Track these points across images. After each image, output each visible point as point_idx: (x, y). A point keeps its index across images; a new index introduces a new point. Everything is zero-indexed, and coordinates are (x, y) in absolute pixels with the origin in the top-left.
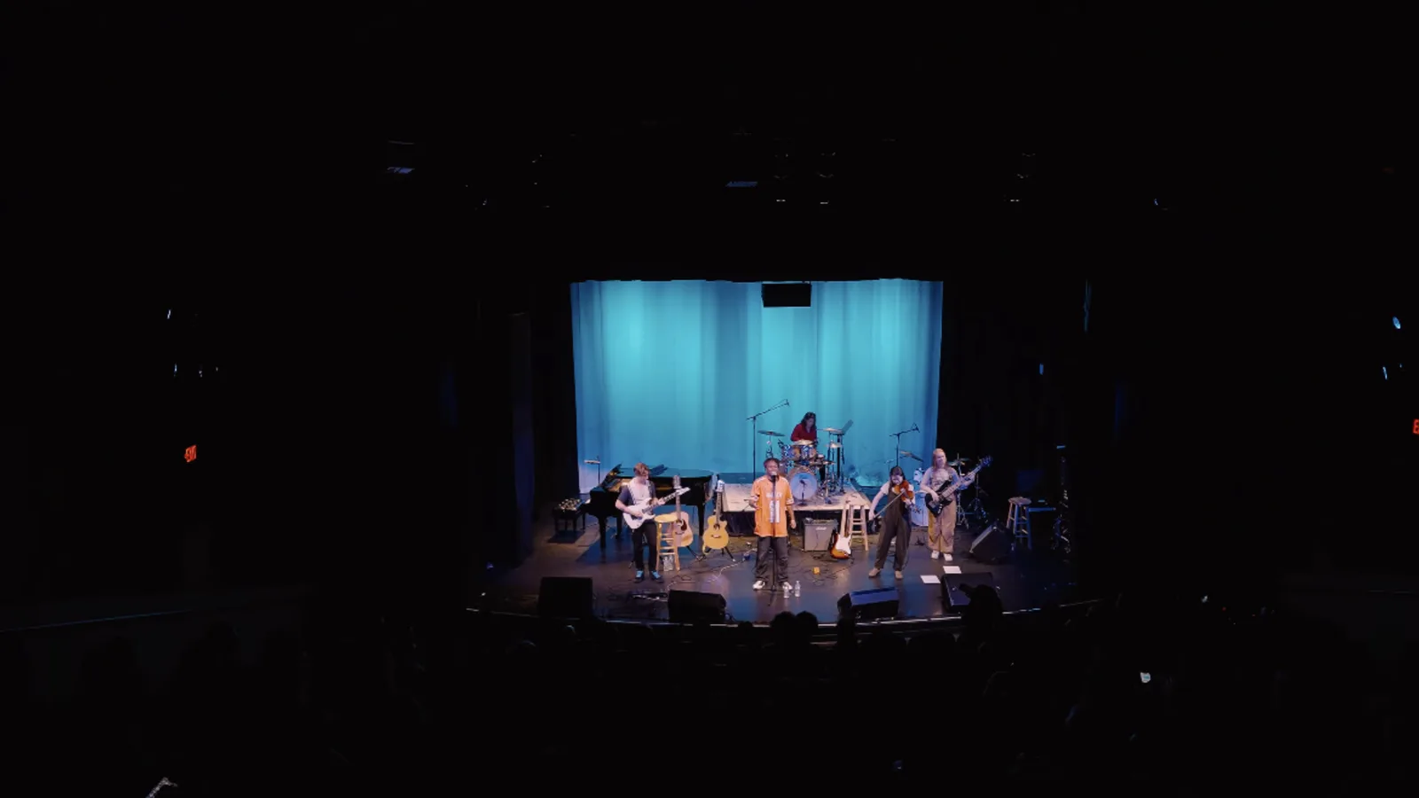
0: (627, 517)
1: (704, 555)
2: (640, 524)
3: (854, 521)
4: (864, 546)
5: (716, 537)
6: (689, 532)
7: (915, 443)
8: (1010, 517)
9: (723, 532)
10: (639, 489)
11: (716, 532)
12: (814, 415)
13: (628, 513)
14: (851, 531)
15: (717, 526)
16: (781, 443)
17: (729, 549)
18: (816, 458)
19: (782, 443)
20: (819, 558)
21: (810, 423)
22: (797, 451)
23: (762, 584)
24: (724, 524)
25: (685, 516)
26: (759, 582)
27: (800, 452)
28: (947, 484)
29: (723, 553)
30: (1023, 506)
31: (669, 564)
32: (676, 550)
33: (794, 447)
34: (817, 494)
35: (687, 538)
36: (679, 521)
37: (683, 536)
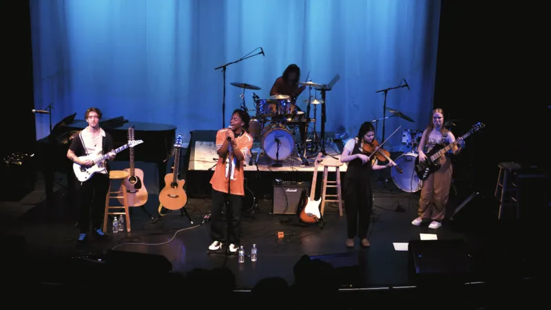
0: (76, 168)
1: (160, 216)
2: (88, 177)
3: (328, 184)
4: (338, 211)
5: (173, 198)
6: (143, 191)
7: (411, 102)
8: (499, 184)
9: (181, 192)
10: (92, 139)
11: (173, 192)
12: (298, 69)
13: (78, 163)
14: (324, 195)
15: (174, 184)
16: (255, 97)
17: (188, 211)
18: (294, 115)
19: (258, 97)
20: (286, 222)
21: (292, 76)
22: (274, 107)
23: (218, 245)
24: (182, 183)
25: (139, 173)
26: (216, 242)
27: (277, 108)
28: (438, 147)
29: (182, 215)
30: (513, 171)
31: (119, 224)
32: (127, 210)
33: (272, 102)
34: (293, 154)
35: (141, 198)
36: (133, 178)
37: (137, 194)
